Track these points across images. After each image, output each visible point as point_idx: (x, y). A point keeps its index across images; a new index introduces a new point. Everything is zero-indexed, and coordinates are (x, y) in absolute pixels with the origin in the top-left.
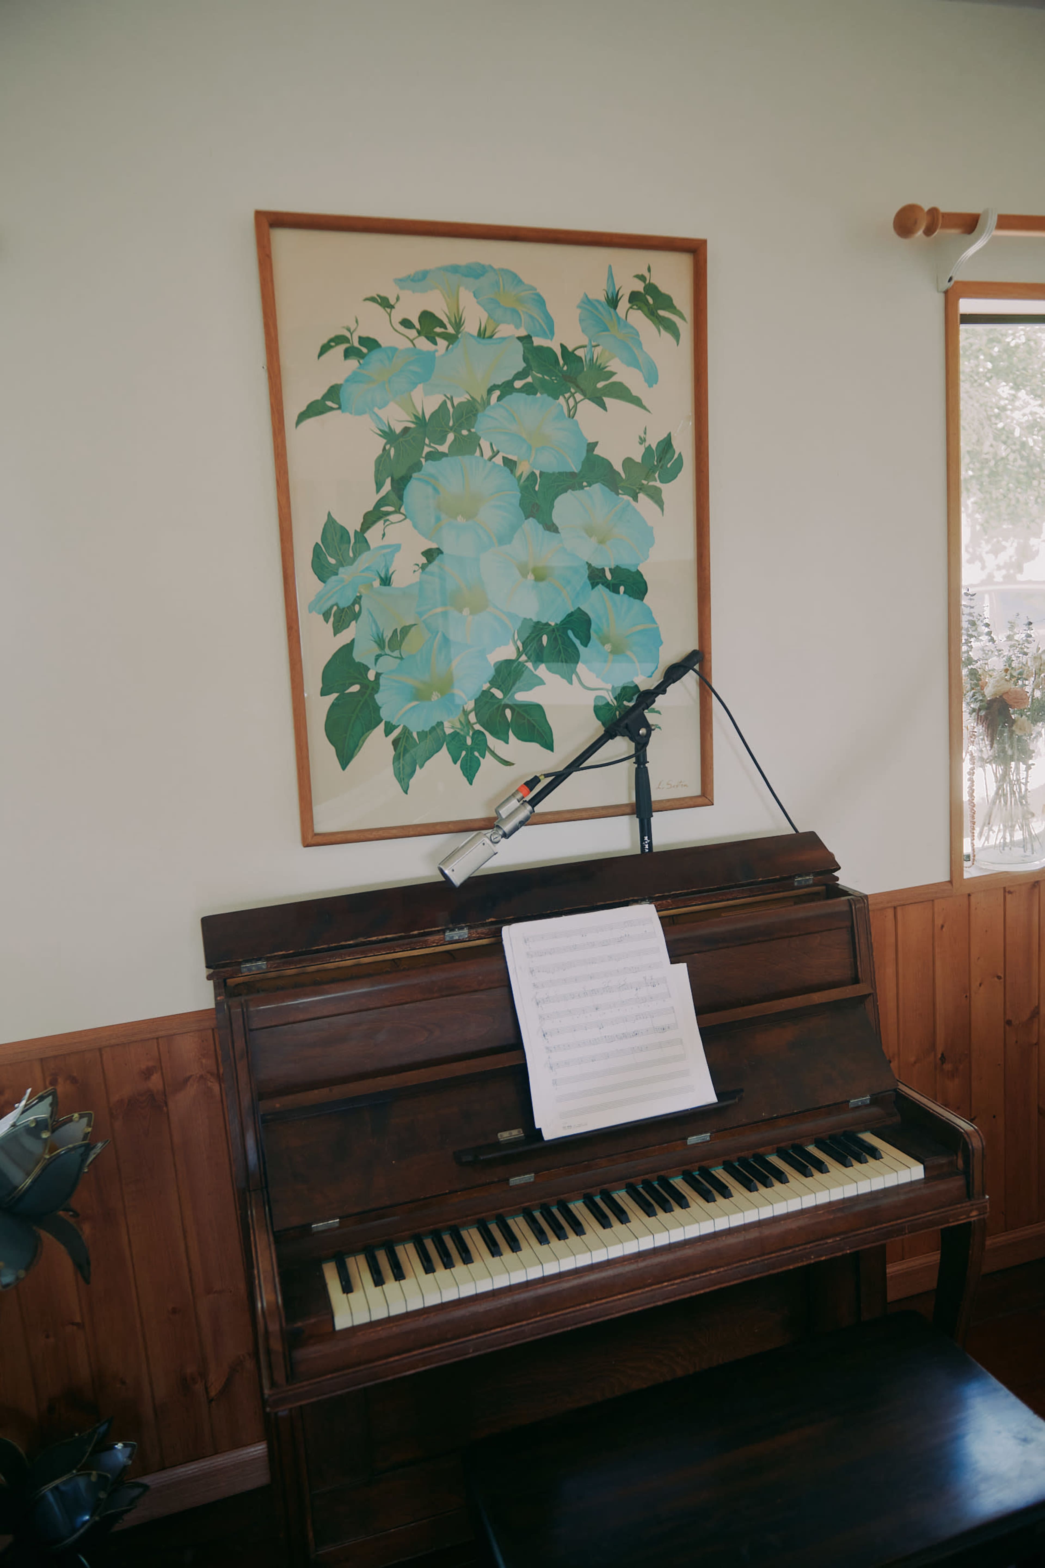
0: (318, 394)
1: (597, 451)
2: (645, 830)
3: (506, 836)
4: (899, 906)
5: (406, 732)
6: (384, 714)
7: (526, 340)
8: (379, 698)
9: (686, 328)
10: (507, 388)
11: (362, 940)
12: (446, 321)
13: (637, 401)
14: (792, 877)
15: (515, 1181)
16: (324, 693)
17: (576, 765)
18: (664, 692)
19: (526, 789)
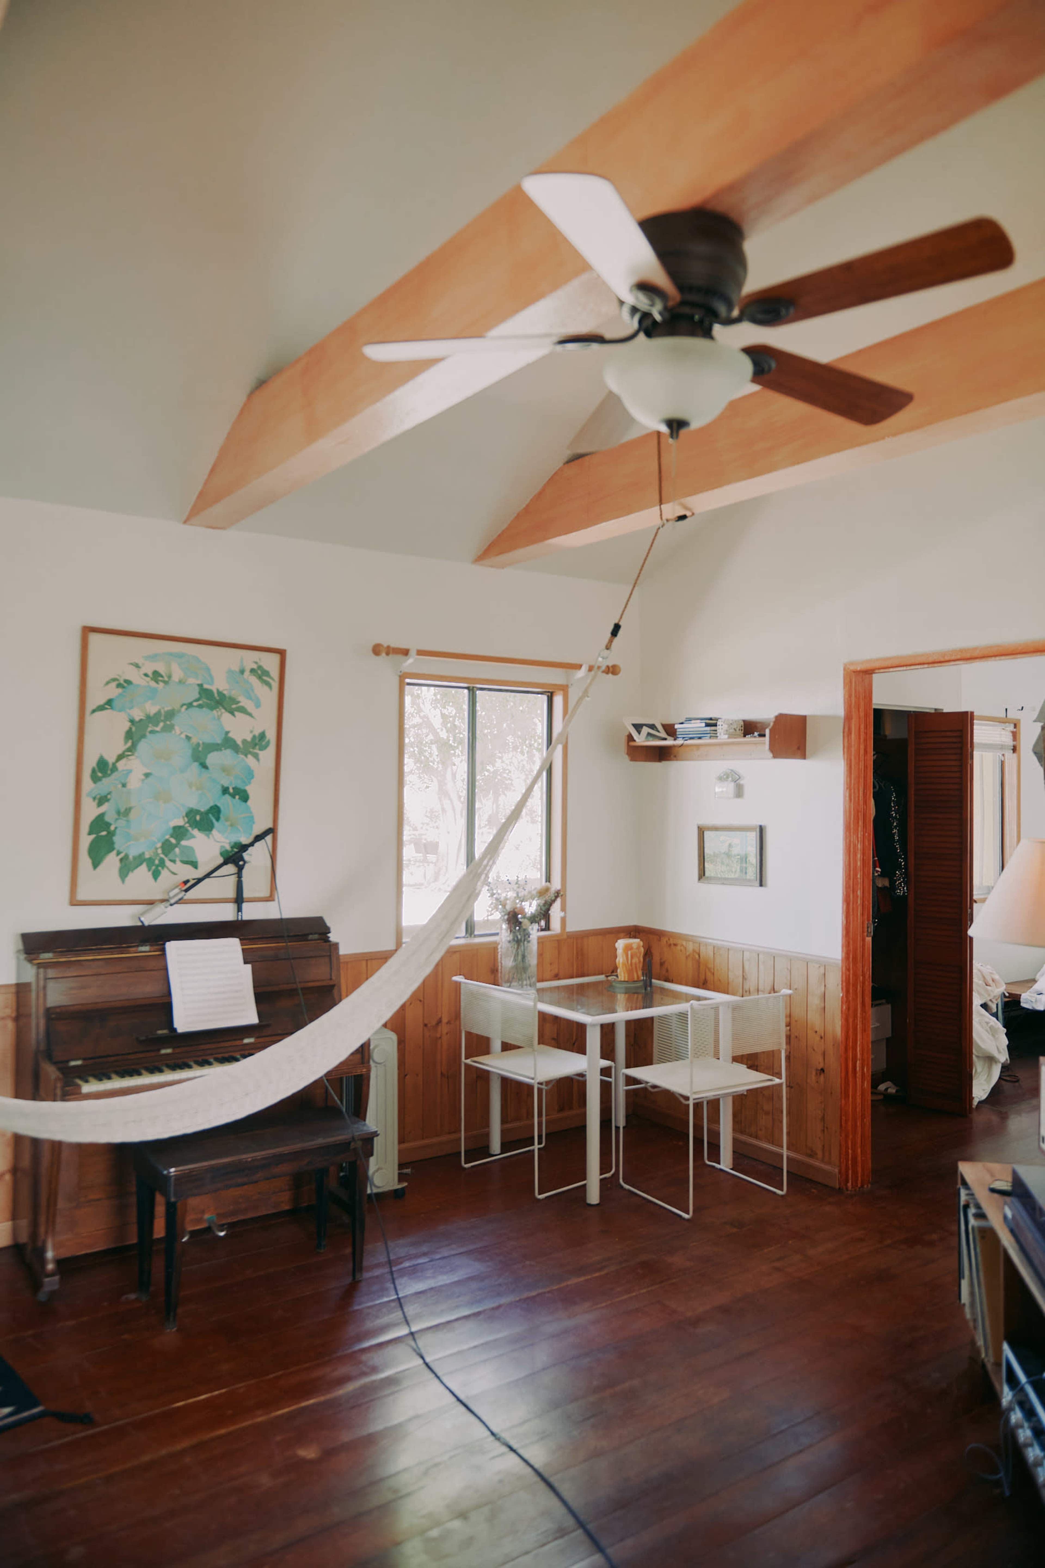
0: (102, 701)
1: (230, 735)
2: (239, 910)
3: (171, 905)
4: (369, 959)
5: (126, 856)
6: (117, 846)
7: (200, 686)
8: (115, 839)
9: (275, 685)
10: (190, 705)
11: (99, 947)
12: (163, 674)
13: (250, 715)
14: (308, 935)
15: (163, 1051)
16: (90, 834)
17: (208, 875)
18: (253, 845)
19: (183, 884)
